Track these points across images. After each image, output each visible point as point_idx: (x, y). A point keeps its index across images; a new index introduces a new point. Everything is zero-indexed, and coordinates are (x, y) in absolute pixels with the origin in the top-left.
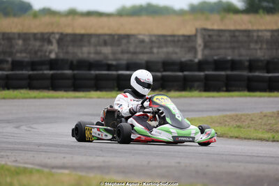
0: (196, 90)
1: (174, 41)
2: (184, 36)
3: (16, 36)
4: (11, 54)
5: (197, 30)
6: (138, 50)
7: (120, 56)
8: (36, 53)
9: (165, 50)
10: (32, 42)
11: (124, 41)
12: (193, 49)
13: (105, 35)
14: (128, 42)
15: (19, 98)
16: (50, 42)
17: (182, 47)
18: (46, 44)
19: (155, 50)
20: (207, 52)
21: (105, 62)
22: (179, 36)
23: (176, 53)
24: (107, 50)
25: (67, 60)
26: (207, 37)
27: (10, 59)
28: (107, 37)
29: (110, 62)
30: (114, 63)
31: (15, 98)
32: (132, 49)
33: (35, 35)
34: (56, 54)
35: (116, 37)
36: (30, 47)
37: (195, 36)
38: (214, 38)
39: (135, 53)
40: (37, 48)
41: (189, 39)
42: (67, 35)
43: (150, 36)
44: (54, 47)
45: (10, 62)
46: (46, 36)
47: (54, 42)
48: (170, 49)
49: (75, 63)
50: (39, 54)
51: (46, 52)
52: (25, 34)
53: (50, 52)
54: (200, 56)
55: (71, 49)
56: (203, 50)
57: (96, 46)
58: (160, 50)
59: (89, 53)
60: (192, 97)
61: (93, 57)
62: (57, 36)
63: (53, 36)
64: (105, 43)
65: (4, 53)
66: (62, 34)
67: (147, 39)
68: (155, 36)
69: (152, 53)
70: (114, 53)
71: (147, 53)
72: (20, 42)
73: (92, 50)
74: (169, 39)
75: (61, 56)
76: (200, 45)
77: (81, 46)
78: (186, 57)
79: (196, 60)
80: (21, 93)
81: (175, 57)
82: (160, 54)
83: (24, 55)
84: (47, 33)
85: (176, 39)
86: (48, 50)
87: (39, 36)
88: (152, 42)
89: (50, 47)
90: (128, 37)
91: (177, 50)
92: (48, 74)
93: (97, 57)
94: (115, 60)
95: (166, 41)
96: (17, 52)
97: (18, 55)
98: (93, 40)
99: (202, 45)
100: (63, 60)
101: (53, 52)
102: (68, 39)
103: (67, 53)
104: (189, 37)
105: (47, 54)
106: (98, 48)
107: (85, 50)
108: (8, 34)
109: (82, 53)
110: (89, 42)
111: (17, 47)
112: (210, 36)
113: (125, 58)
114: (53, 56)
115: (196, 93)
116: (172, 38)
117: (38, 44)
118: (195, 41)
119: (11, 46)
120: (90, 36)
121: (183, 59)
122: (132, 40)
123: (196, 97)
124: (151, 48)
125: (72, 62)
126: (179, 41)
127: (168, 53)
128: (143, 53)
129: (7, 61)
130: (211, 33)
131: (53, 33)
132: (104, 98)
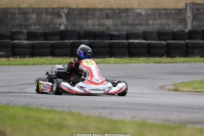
0: (197, 56)
1: (167, 14)
2: (175, 9)
3: (31, 11)
4: (26, 26)
5: (186, 4)
6: (136, 22)
7: (120, 27)
8: (48, 25)
9: (159, 22)
10: (44, 16)
11: (124, 14)
12: (184, 21)
13: (107, 9)
14: (127, 15)
15: (47, 64)
16: (59, 16)
17: (173, 19)
18: (56, 17)
19: (151, 22)
20: (195, 23)
21: (107, 32)
22: (171, 9)
23: (169, 25)
24: (109, 22)
25: (75, 31)
26: (195, 10)
27: (25, 31)
28: (109, 12)
29: (112, 33)
30: (116, 33)
31: (43, 64)
32: (130, 22)
33: (46, 9)
34: (66, 26)
35: (117, 11)
36: (43, 21)
37: (186, 9)
38: (202, 10)
39: (133, 25)
40: (48, 21)
41: (180, 12)
42: (74, 9)
43: (147, 9)
44: (64, 20)
45: (26, 33)
46: (56, 11)
47: (63, 15)
48: (164, 21)
49: (82, 34)
50: (51, 26)
51: (56, 24)
52: (38, 9)
53: (60, 25)
54: (189, 27)
55: (77, 22)
56: (192, 22)
57: (99, 19)
58: (155, 22)
59: (94, 25)
60: (196, 62)
61: (97, 28)
62: (66, 11)
63: (62, 10)
64: (107, 17)
65: (20, 25)
66: (70, 8)
67: (143, 12)
68: (150, 9)
69: (148, 24)
70: (115, 25)
71: (144, 25)
72: (34, 16)
73: (96, 22)
74: (162, 12)
75: (70, 28)
76: (189, 18)
77: (87, 19)
78: (177, 28)
79: (187, 31)
80: (48, 60)
81: (167, 28)
82: (155, 25)
83: (38, 27)
84: (57, 8)
85: (169, 12)
86: (58, 23)
87: (50, 10)
88: (148, 15)
89: (60, 20)
90: (127, 10)
91: (170, 22)
92: (68, 43)
93: (101, 29)
94: (116, 31)
95: (160, 14)
96: (31, 25)
97: (33, 27)
98: (97, 14)
99: (191, 17)
100: (71, 31)
101: (62, 24)
102: (75, 13)
103: (75, 25)
104: (180, 10)
105: (58, 26)
106: (102, 21)
107: (90, 22)
108: (23, 9)
109: (88, 25)
110: (93, 15)
111: (31, 20)
112: (198, 9)
113: (125, 29)
114: (62, 28)
115: (197, 59)
116: (165, 12)
117: (49, 17)
118: (186, 14)
119: (26, 20)
120: (94, 10)
121: (175, 30)
122: (130, 14)
123: (199, 62)
124: (147, 20)
125: (79, 33)
126: (171, 14)
127: (162, 24)
128: (140, 25)
129: (23, 33)
130: (198, 7)
131: (62, 8)
132: (120, 63)
